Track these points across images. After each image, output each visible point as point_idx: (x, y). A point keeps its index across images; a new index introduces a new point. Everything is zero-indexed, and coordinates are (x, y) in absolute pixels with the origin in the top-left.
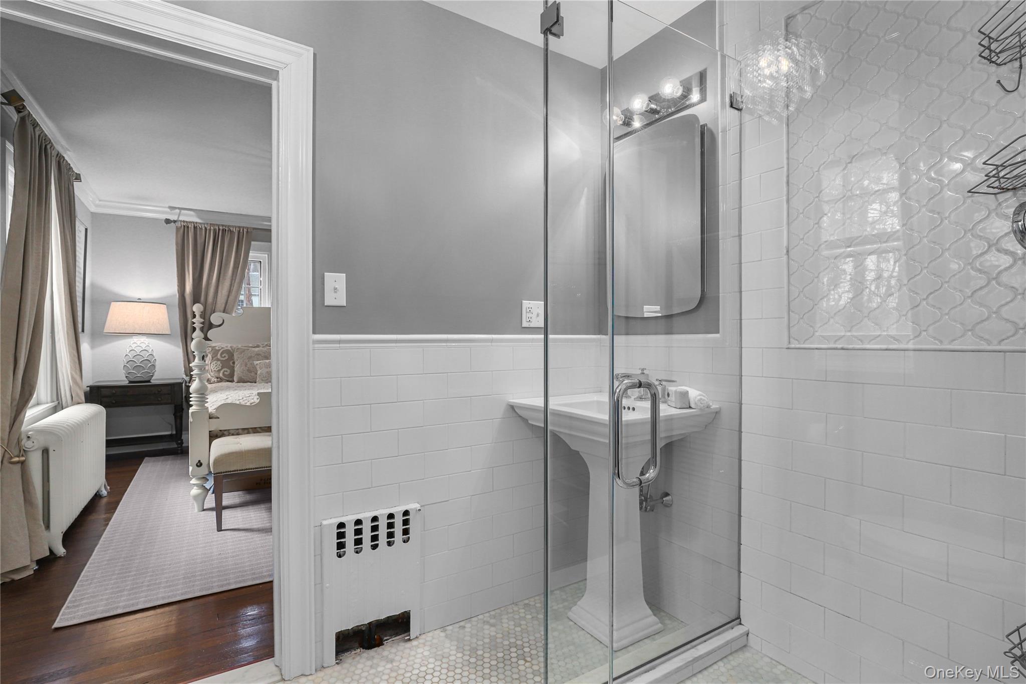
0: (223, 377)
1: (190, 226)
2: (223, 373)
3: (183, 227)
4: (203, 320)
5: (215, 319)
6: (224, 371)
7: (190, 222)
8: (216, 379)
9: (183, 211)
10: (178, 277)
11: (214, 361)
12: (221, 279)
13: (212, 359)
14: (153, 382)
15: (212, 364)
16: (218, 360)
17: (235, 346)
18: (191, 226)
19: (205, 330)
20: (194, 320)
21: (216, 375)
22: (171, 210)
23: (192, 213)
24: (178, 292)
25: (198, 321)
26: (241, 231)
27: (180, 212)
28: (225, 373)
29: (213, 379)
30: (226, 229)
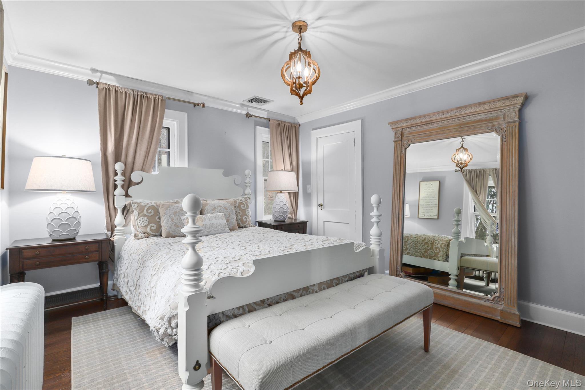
0: (150, 232)
1: (111, 89)
2: (150, 228)
3: (105, 90)
4: (124, 178)
5: (135, 177)
6: (151, 226)
7: (112, 86)
8: (143, 235)
9: (104, 75)
10: (101, 136)
11: (141, 217)
12: (139, 140)
13: (138, 215)
14: (79, 239)
15: (138, 220)
16: (145, 216)
17: (158, 203)
18: (113, 90)
19: (126, 187)
20: (116, 178)
21: (144, 230)
22: (93, 73)
23: (112, 77)
24: (101, 151)
25: (119, 179)
26: (157, 98)
27: (101, 75)
28: (152, 228)
29: (140, 235)
30: (144, 95)
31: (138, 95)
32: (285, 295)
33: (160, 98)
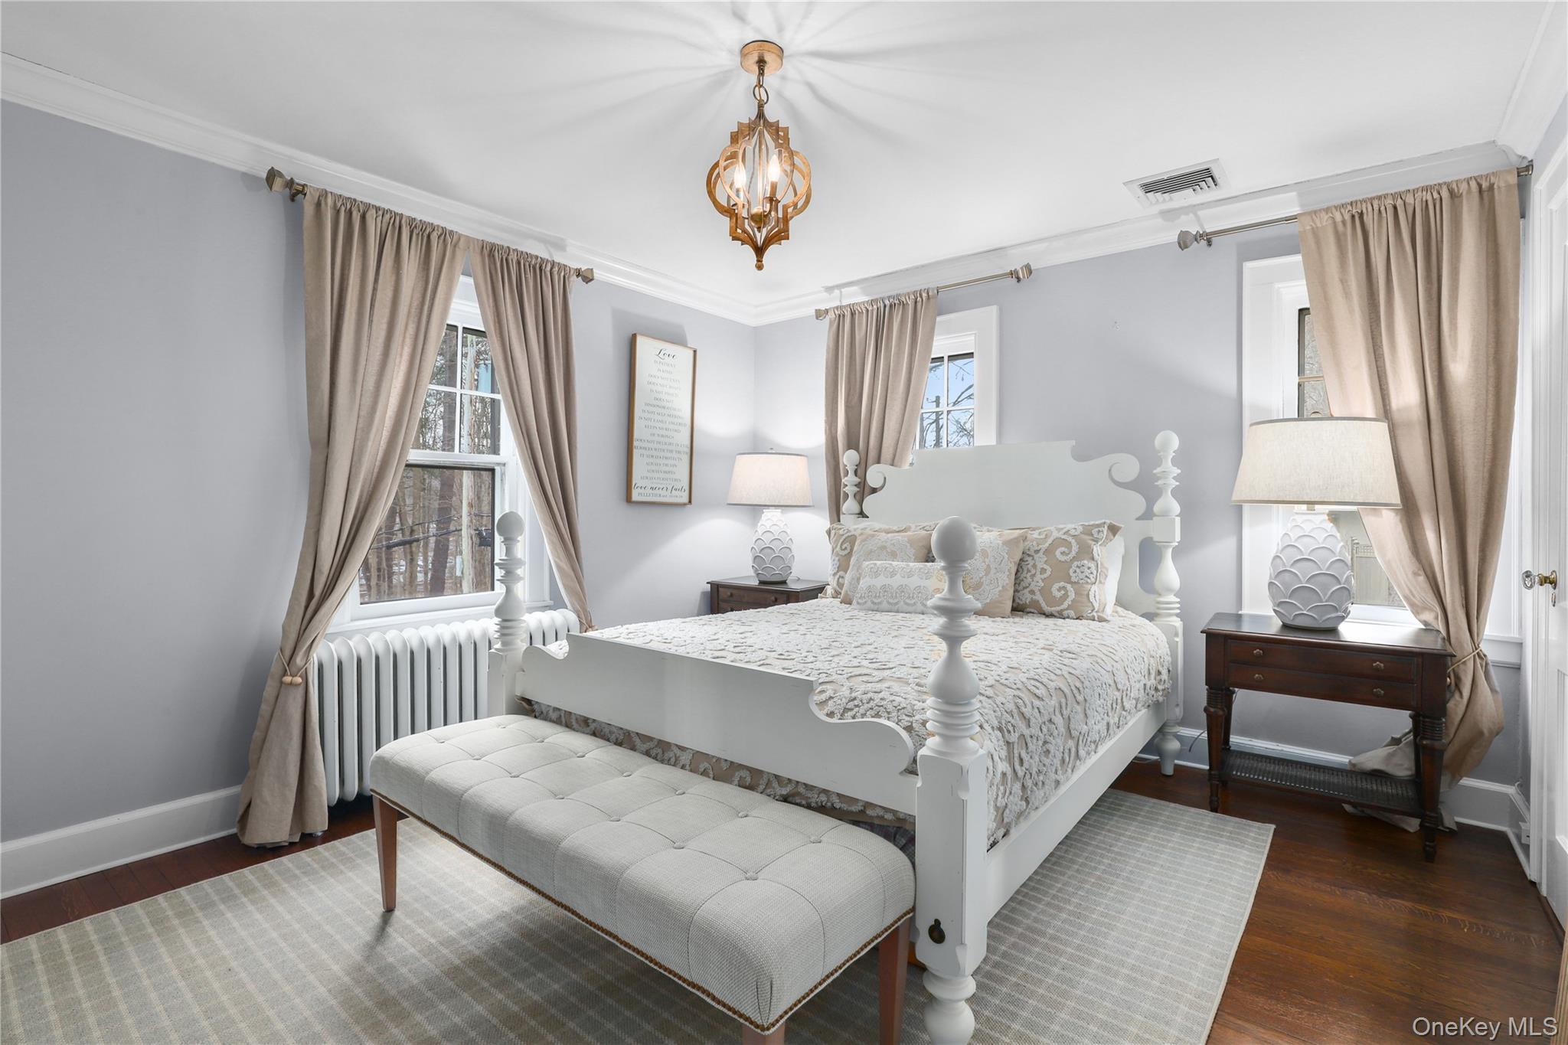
1: (846, 313)
3: (838, 318)
4: (858, 480)
5: (873, 476)
7: (847, 306)
9: (846, 289)
19: (859, 497)
20: (847, 480)
23: (855, 289)
25: (851, 481)
26: (919, 298)
30: (896, 301)
31: (885, 306)
32: (621, 732)
33: (924, 295)
